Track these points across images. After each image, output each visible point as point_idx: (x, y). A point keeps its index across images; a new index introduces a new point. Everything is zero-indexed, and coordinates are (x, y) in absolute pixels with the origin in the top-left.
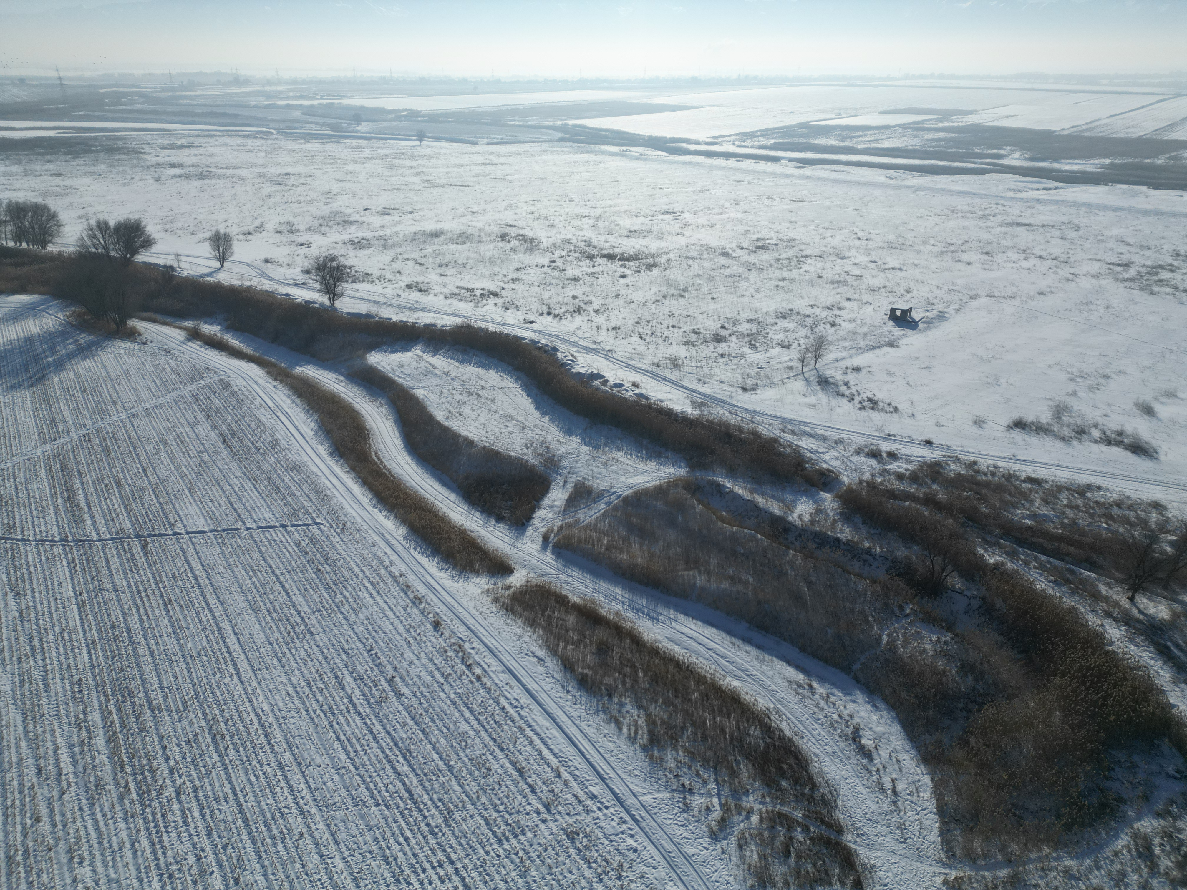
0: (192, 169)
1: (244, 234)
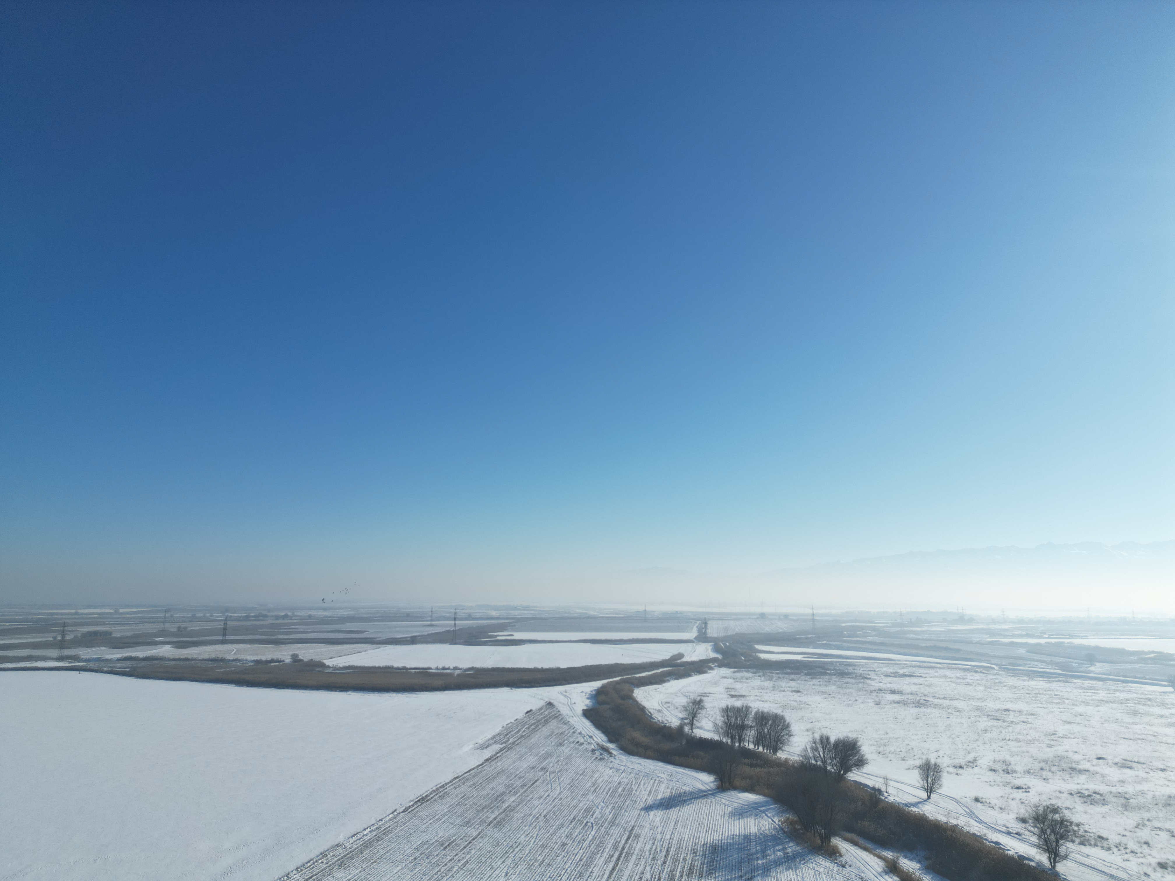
0: (910, 697)
1: (955, 767)
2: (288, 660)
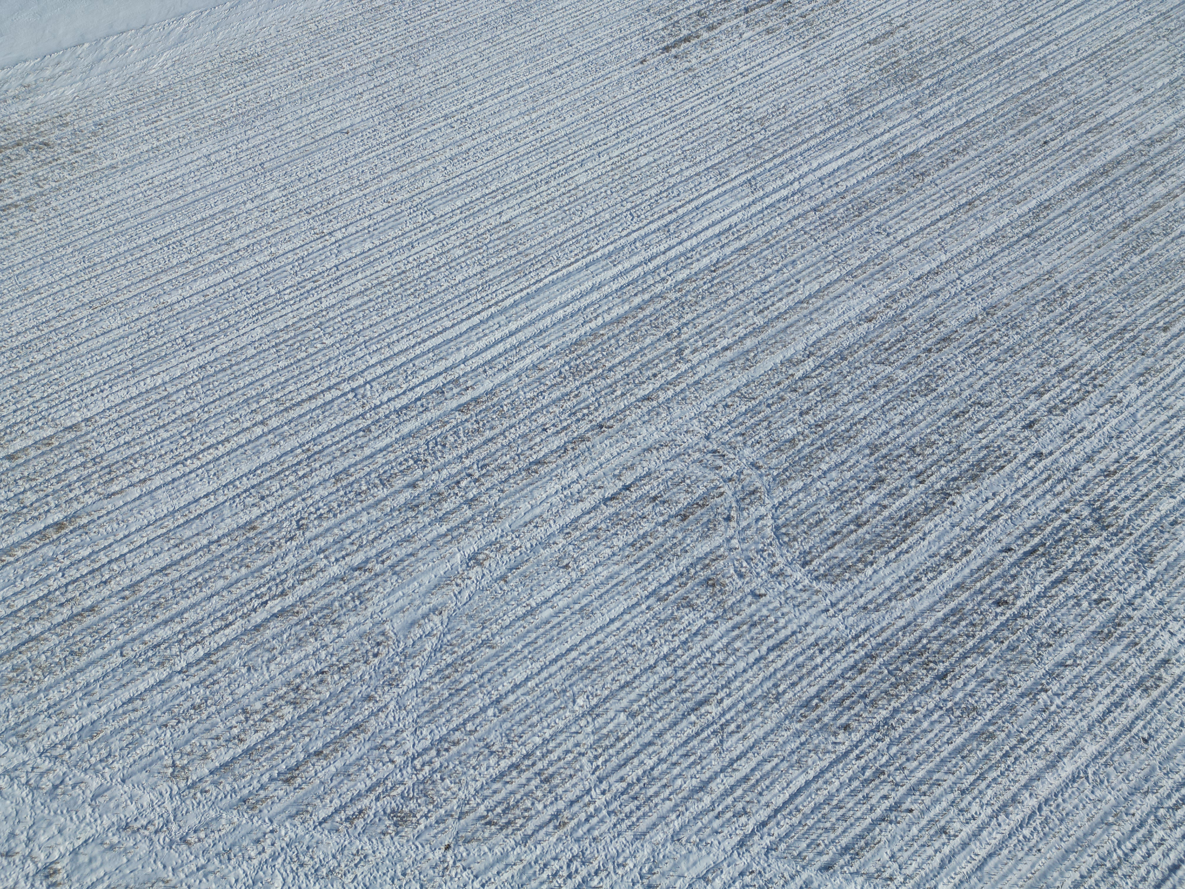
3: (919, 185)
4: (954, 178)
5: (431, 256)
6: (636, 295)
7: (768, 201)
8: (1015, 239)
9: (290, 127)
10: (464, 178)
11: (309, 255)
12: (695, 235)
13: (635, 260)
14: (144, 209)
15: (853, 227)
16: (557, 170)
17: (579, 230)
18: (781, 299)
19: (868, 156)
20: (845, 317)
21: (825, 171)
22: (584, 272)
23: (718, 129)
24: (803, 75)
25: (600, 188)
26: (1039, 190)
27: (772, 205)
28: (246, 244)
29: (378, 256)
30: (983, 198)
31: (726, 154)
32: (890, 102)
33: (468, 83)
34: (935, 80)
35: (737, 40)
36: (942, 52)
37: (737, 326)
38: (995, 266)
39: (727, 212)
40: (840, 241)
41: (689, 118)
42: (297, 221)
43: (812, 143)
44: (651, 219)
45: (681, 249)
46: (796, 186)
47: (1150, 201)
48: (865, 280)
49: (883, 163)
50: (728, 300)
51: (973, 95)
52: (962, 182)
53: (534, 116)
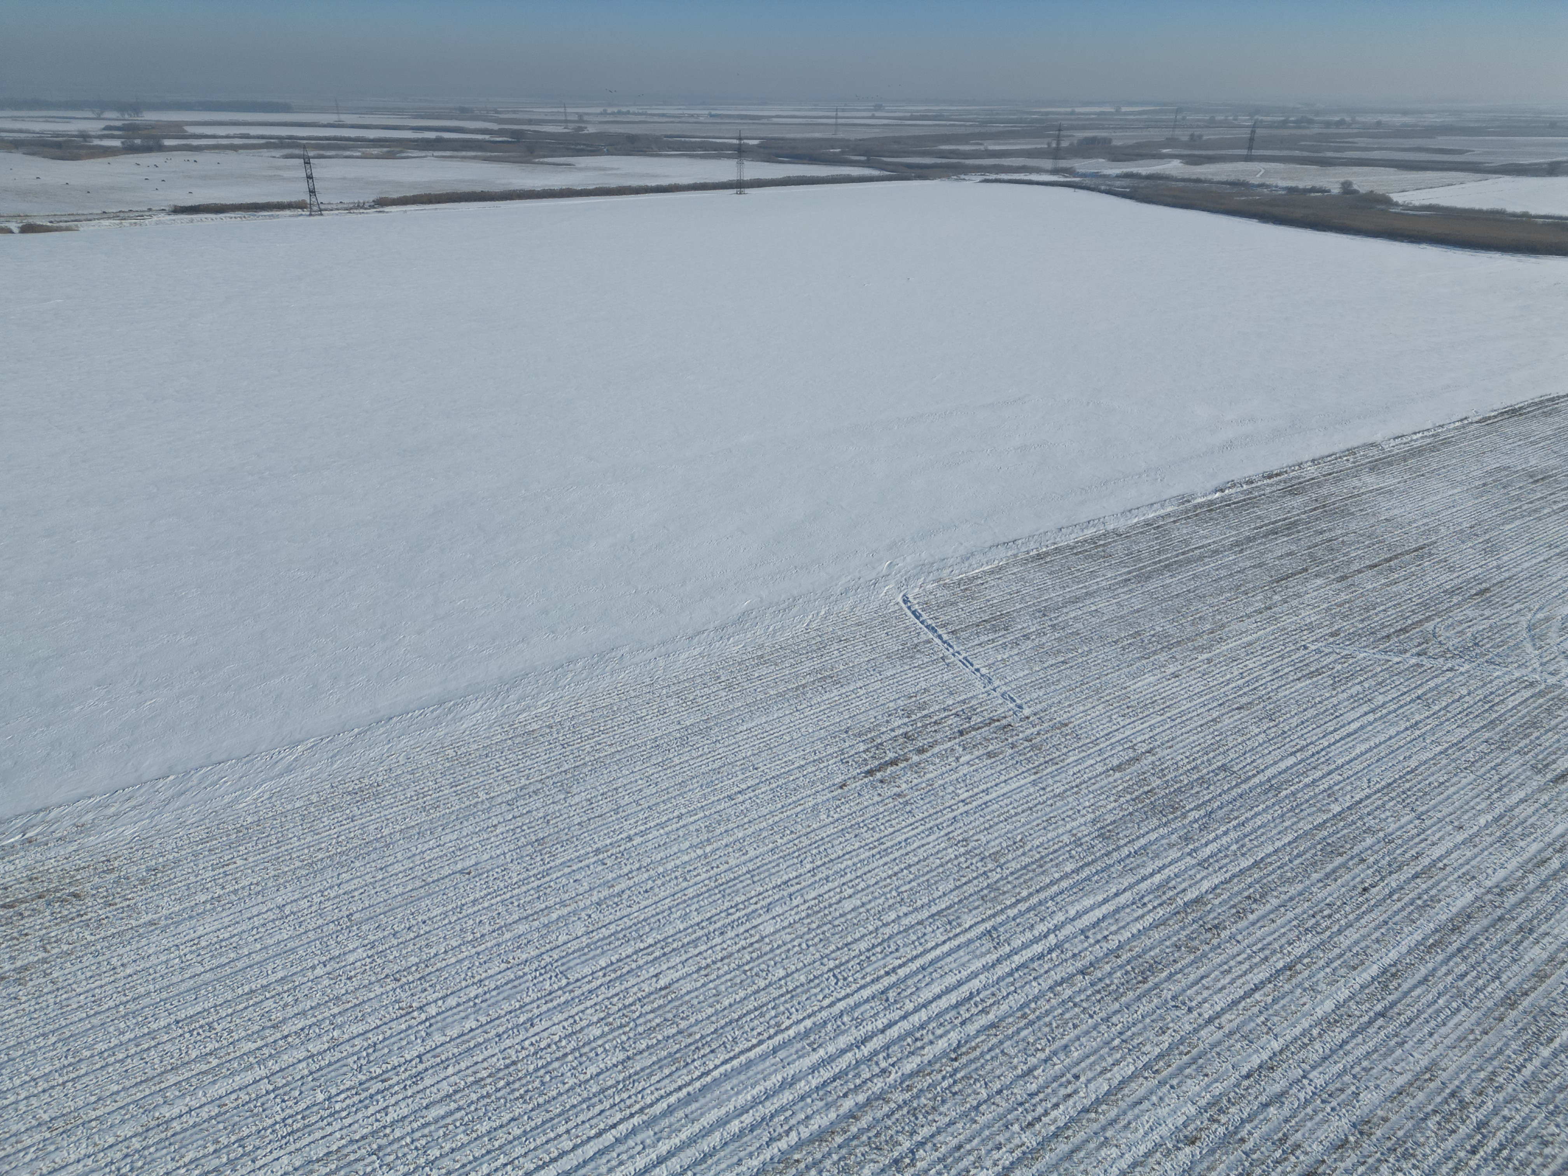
2: (1336, 190)
3: (1215, 942)
4: (1259, 934)
5: (556, 1038)
6: (845, 1095)
7: (1017, 959)
8: (1366, 1019)
9: (398, 867)
10: (613, 928)
11: (385, 1039)
12: (924, 1006)
13: (843, 1042)
14: (175, 979)
15: (1139, 998)
16: (736, 916)
17: (763, 998)
18: (1056, 1106)
19: (1139, 901)
20: (1155, 1136)
21: (1087, 920)
22: (771, 1060)
23: (942, 865)
24: (1039, 803)
25: (793, 940)
26: (1377, 951)
27: (1023, 966)
28: (300, 1026)
29: (481, 1040)
30: (1305, 961)
31: (954, 897)
32: (1153, 836)
33: (629, 812)
34: (1202, 812)
35: (953, 764)
36: (1201, 780)
37: (998, 1147)
38: (1350, 1058)
39: (964, 974)
40: (1125, 1018)
41: (903, 851)
42: (379, 991)
43: (1064, 884)
44: (863, 982)
45: (905, 1025)
46: (1052, 940)
47: (1531, 968)
48: (1172, 1076)
49: (1160, 912)
50: (979, 1105)
51: (1255, 830)
52: (1270, 938)
53: (708, 849)
